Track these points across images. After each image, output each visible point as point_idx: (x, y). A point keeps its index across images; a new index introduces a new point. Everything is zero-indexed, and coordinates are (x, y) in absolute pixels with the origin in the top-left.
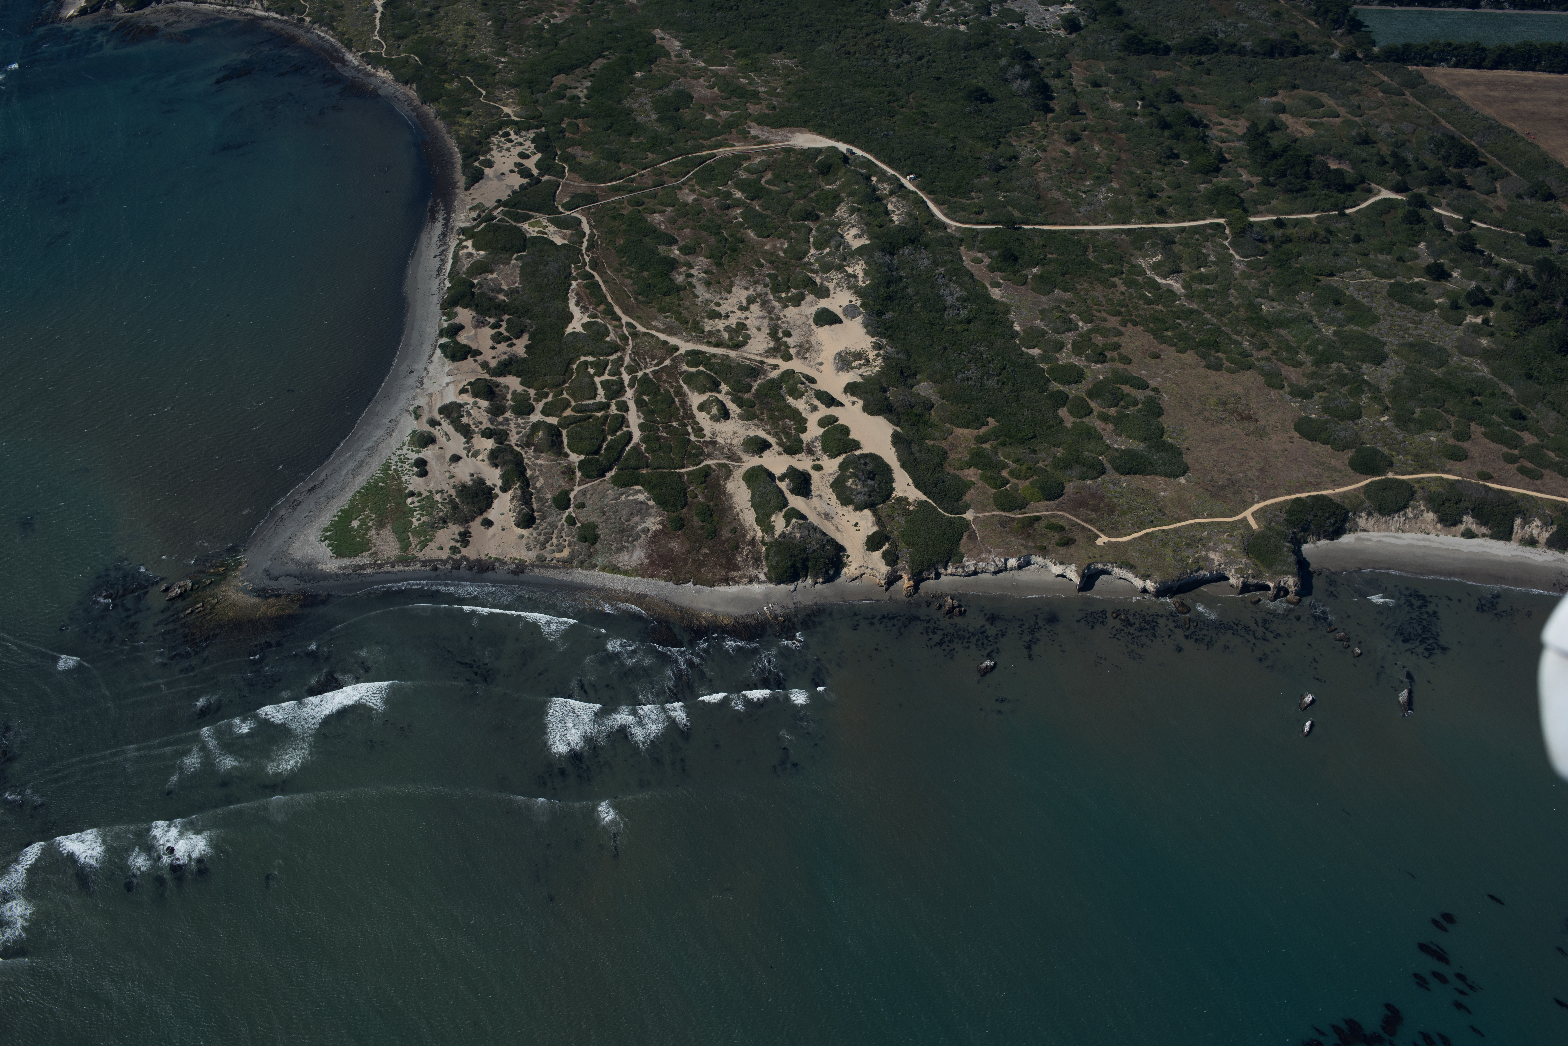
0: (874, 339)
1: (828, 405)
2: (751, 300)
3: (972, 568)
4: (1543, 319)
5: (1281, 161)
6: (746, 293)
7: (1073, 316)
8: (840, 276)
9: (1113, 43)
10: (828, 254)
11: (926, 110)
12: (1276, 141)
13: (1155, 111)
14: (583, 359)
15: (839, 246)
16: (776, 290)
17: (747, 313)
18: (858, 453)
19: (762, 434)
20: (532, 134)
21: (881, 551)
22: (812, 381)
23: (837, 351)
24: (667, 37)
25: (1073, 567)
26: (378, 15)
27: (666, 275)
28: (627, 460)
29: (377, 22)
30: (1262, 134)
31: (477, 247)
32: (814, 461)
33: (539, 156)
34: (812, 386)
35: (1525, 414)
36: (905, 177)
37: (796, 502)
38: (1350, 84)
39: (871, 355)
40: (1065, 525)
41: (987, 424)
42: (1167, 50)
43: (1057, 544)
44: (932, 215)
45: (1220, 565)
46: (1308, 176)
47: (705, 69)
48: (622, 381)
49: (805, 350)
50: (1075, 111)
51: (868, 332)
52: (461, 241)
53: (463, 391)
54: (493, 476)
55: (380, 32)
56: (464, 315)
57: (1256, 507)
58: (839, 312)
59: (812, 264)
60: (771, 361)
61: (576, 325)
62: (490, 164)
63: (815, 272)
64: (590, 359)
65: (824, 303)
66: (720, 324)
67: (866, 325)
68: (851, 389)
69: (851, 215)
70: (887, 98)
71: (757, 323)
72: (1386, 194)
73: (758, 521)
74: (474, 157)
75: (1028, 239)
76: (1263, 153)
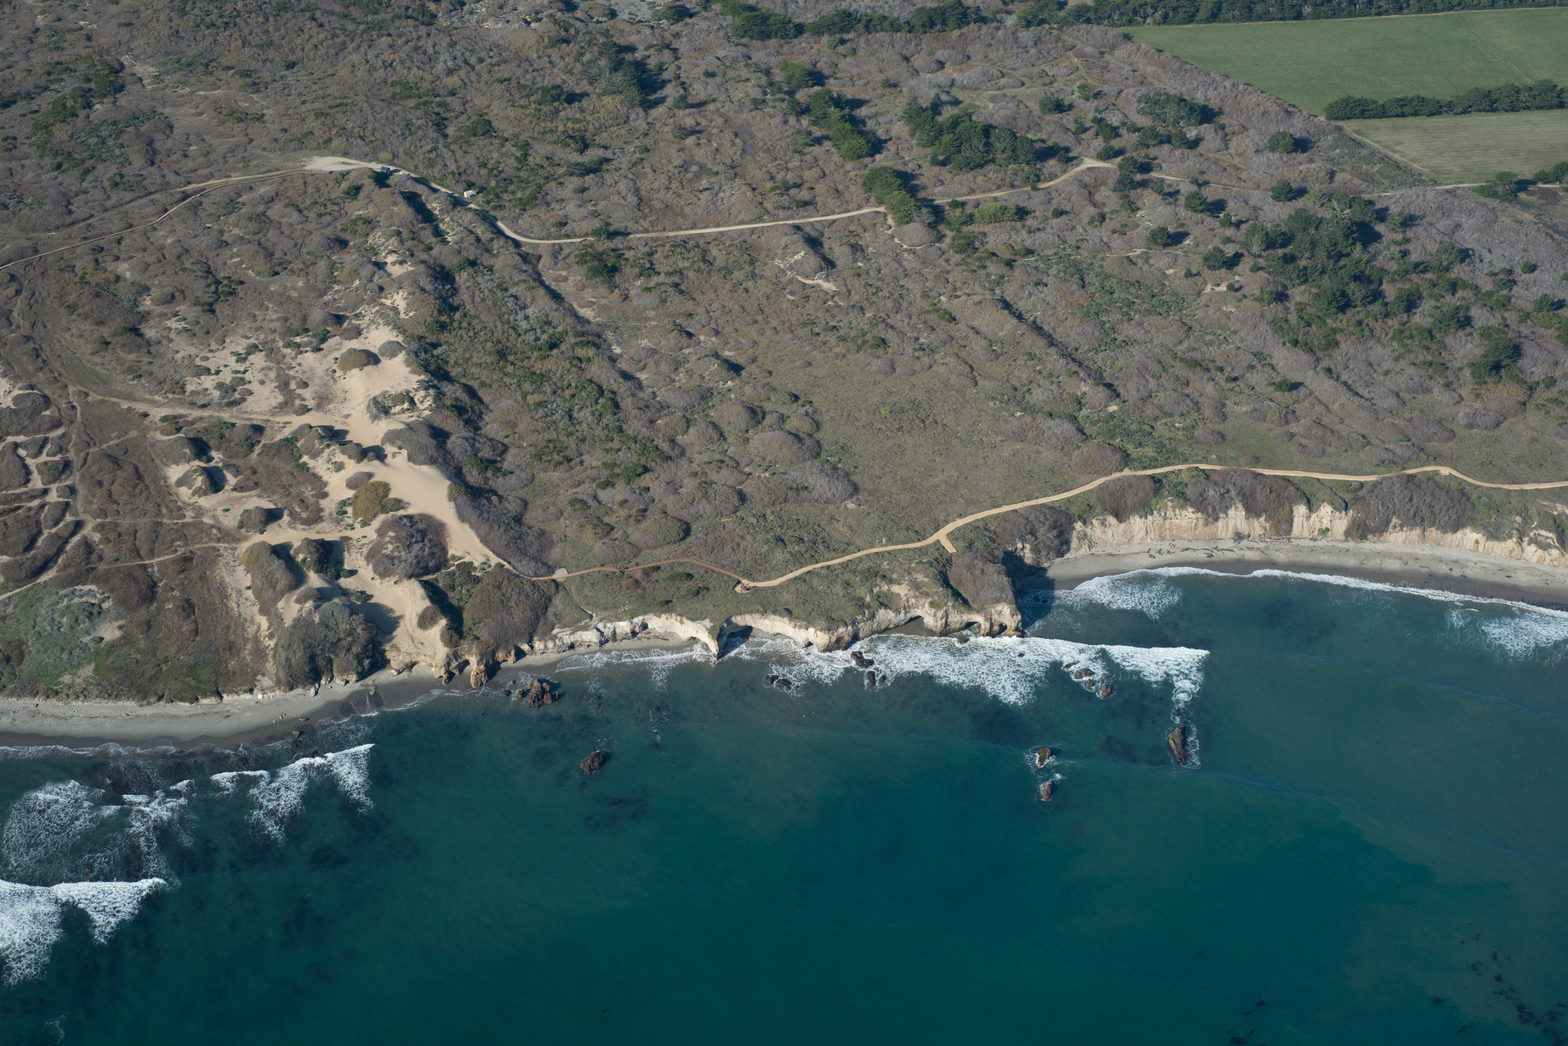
0: (422, 378)
1: (363, 460)
2: (252, 349)
6: (245, 342)
8: (374, 310)
9: (729, 29)
10: (357, 287)
13: (788, 97)
14: (11, 439)
15: (373, 276)
16: (287, 335)
17: (246, 365)
21: (439, 626)
22: (338, 433)
23: (371, 396)
24: (140, 63)
25: (705, 627)
28: (72, 555)
30: (927, 111)
34: (337, 441)
35: (1295, 385)
36: (462, 194)
39: (418, 396)
40: (695, 574)
43: (686, 596)
45: (908, 600)
46: (989, 149)
48: (66, 461)
49: (326, 400)
51: (413, 370)
57: (952, 526)
58: (376, 351)
59: (336, 301)
60: (281, 418)
64: (21, 439)
65: (356, 343)
66: (208, 382)
67: (410, 363)
68: (394, 436)
69: (388, 240)
71: (260, 376)
72: (1090, 163)
73: (262, 611)
75: (628, 247)
76: (929, 130)
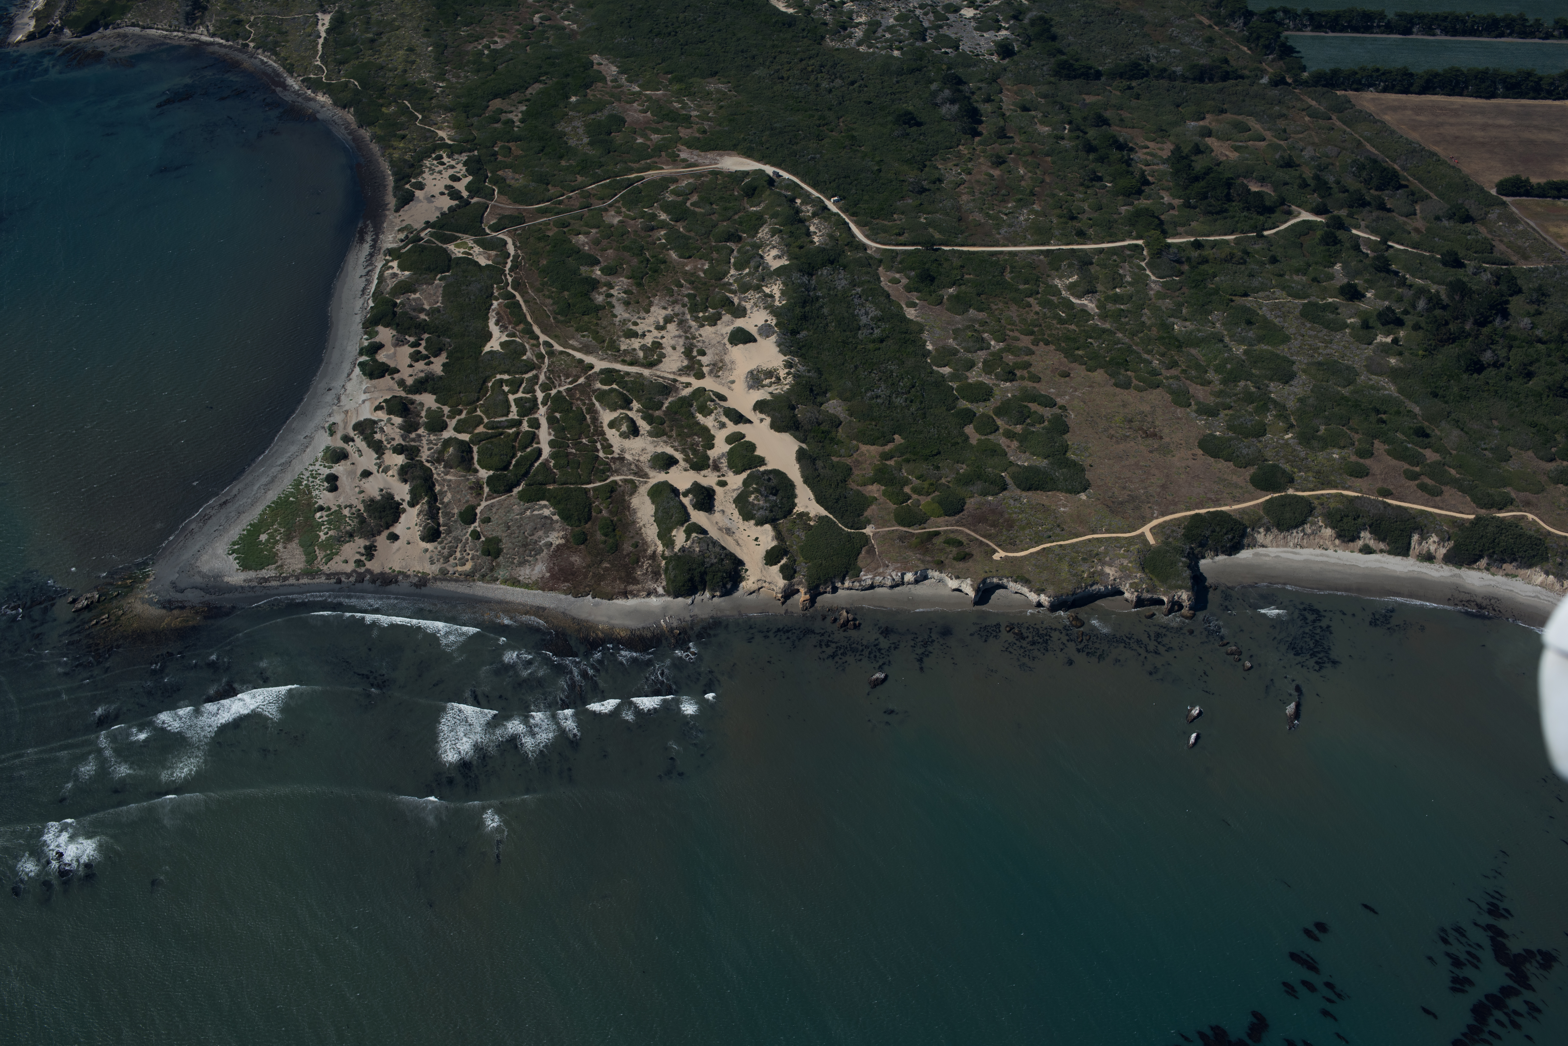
0: (786, 358)
1: (736, 422)
2: (668, 320)
3: (869, 582)
4: (1452, 339)
5: (1202, 183)
6: (664, 313)
7: (986, 335)
8: (757, 296)
9: (1045, 68)
10: (747, 274)
11: (855, 134)
12: (1200, 163)
13: (1081, 134)
14: (499, 377)
15: (759, 267)
16: (694, 309)
17: (663, 333)
18: (762, 469)
19: (670, 451)
20: (464, 157)
21: (779, 565)
22: (723, 398)
23: (749, 369)
24: (605, 62)
25: (969, 581)
26: (321, 41)
27: (586, 295)
28: (534, 475)
29: (320, 47)
30: (1187, 157)
31: (402, 267)
32: (719, 477)
33: (470, 178)
34: (722, 403)
35: (1428, 431)
36: (829, 199)
37: (698, 517)
38: (1277, 108)
39: (782, 373)
40: (964, 540)
41: (893, 440)
42: (1098, 75)
43: (954, 559)
44: (853, 236)
45: (1115, 580)
46: (1229, 198)
47: (639, 93)
48: (535, 399)
49: (718, 368)
50: (1002, 135)
51: (781, 351)
52: (388, 261)
53: (378, 408)
54: (402, 491)
55: (322, 57)
56: (385, 334)
57: (1155, 522)
58: (754, 331)
59: (731, 284)
60: (684, 379)
61: (494, 345)
62: (421, 186)
63: (734, 292)
64: (506, 377)
65: (740, 323)
66: (636, 343)
67: (779, 344)
68: (760, 406)
69: (772, 237)
70: (818, 122)
71: (673, 342)
72: (1306, 216)
73: (660, 536)
74: (406, 179)
75: (947, 260)
76: (1185, 176)
